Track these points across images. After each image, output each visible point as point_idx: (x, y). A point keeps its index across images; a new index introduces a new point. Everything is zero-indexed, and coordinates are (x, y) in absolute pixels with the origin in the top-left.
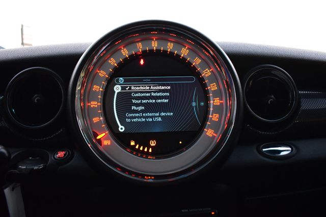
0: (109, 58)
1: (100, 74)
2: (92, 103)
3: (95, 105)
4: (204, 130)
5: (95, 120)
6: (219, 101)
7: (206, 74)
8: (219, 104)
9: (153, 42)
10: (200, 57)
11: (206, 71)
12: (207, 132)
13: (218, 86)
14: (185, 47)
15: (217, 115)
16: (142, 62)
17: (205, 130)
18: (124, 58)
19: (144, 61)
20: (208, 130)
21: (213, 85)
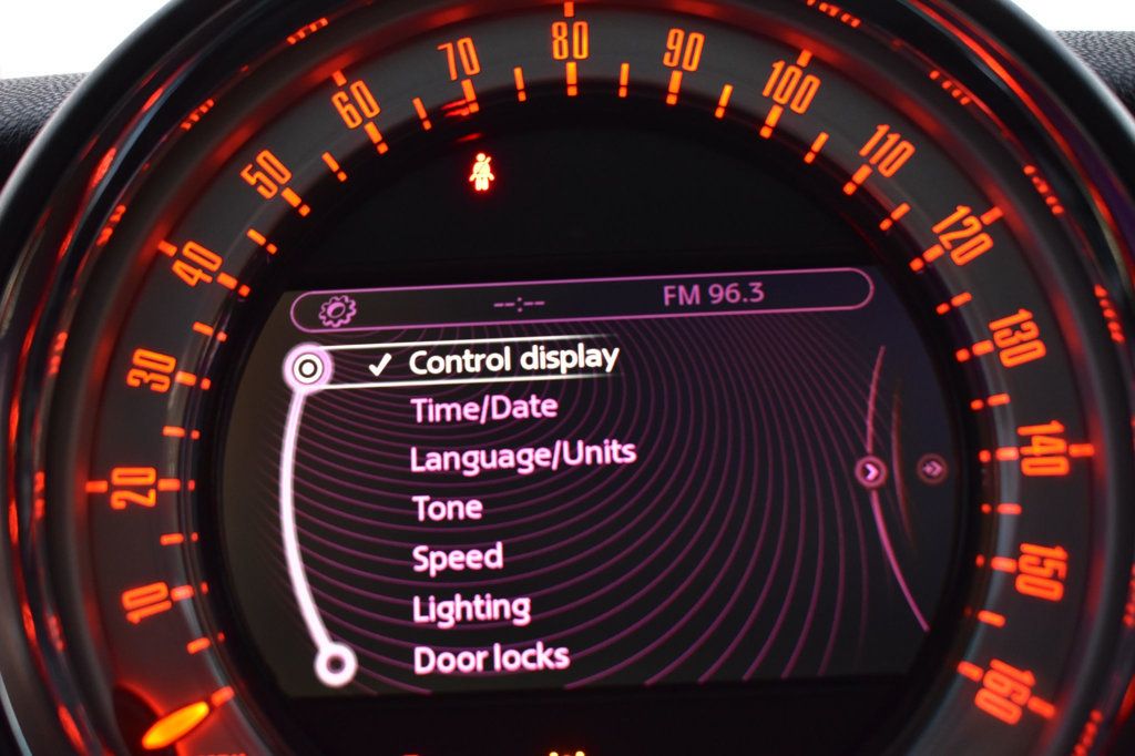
0: (245, 154)
1: (178, 267)
2: (119, 475)
3: (143, 490)
4: (954, 673)
5: (142, 601)
6: (1060, 445)
7: (956, 243)
8: (1061, 467)
9: (558, 32)
10: (907, 126)
11: (959, 226)
12: (980, 685)
13: (1051, 331)
14: (791, 55)
15: (1056, 556)
16: (482, 174)
17: (968, 670)
18: (350, 147)
19: (494, 167)
20: (986, 668)
21: (1016, 328)
